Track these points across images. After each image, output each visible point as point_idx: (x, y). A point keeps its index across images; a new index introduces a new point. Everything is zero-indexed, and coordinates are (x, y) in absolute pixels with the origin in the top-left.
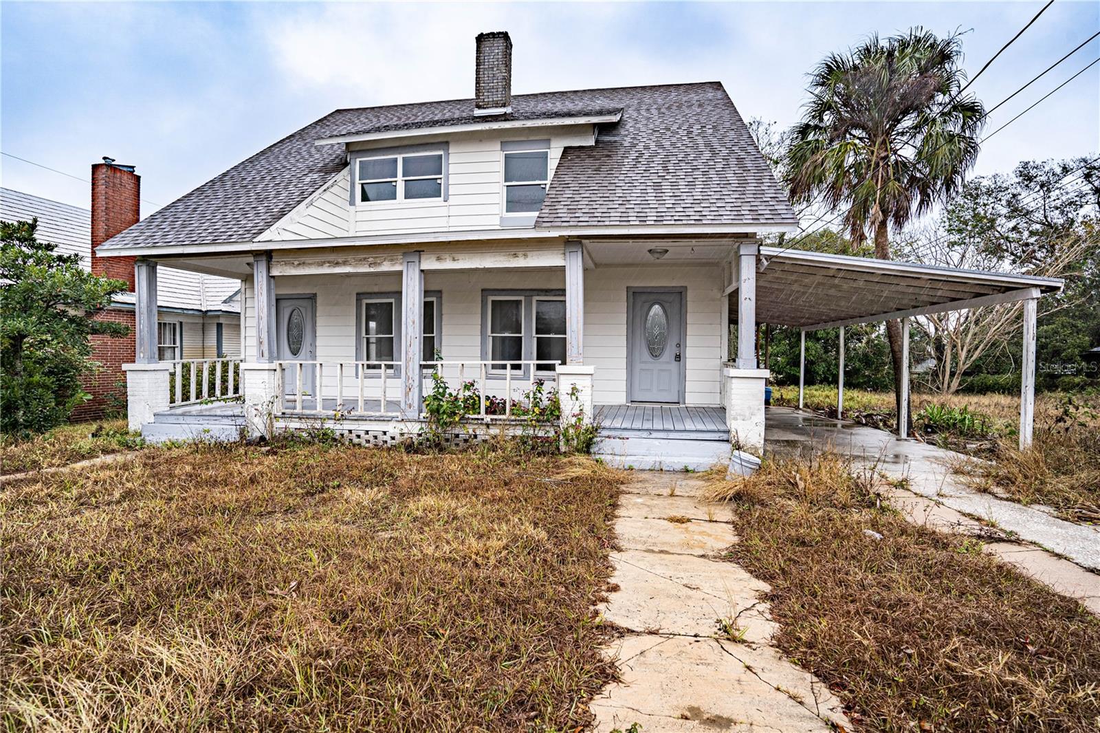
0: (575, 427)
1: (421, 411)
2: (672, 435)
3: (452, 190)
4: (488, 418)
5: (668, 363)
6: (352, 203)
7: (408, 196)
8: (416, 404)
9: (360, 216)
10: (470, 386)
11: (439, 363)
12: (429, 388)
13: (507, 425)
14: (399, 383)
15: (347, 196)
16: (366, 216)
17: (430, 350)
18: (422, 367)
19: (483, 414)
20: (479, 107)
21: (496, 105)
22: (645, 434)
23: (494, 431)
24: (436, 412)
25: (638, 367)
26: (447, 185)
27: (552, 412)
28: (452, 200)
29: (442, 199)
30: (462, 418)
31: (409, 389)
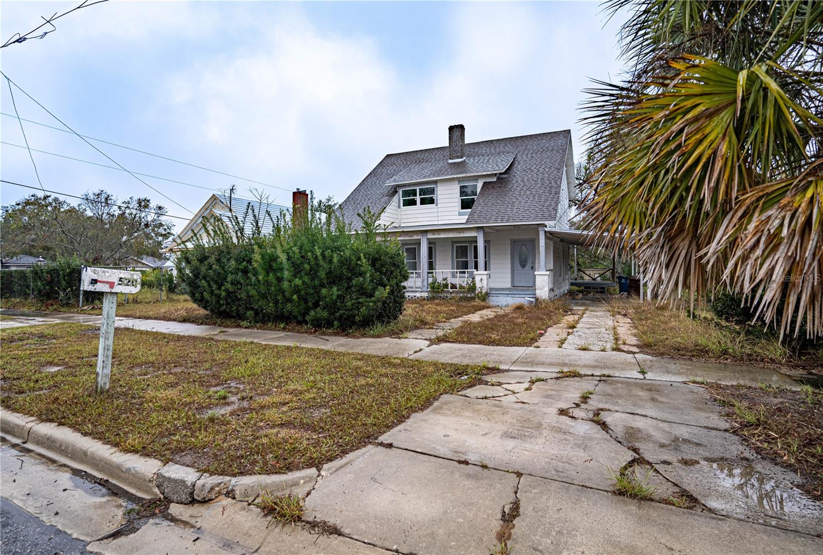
0: (481, 292)
1: (428, 288)
2: (516, 296)
3: (439, 202)
4: (451, 290)
5: (528, 270)
6: (399, 207)
7: (422, 204)
8: (426, 286)
9: (402, 213)
10: (445, 279)
11: (434, 271)
12: (430, 280)
13: (457, 293)
14: (420, 280)
15: (397, 205)
16: (405, 213)
17: (431, 266)
18: (428, 273)
19: (449, 289)
20: (451, 159)
21: (458, 157)
22: (506, 296)
23: (453, 295)
24: (433, 288)
25: (516, 272)
26: (437, 199)
27: (472, 288)
28: (439, 205)
29: (435, 205)
30: (442, 290)
31: (423, 281)
